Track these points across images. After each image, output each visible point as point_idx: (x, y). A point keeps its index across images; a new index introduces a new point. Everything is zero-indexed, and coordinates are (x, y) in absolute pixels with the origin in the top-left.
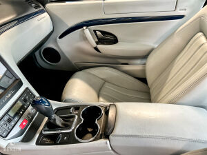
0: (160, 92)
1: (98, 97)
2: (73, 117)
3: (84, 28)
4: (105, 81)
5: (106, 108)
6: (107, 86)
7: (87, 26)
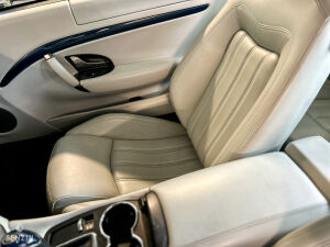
0: (206, 133)
1: (112, 172)
2: (89, 238)
3: (47, 56)
4: (113, 139)
5: (139, 201)
6: (120, 146)
7: (51, 52)
